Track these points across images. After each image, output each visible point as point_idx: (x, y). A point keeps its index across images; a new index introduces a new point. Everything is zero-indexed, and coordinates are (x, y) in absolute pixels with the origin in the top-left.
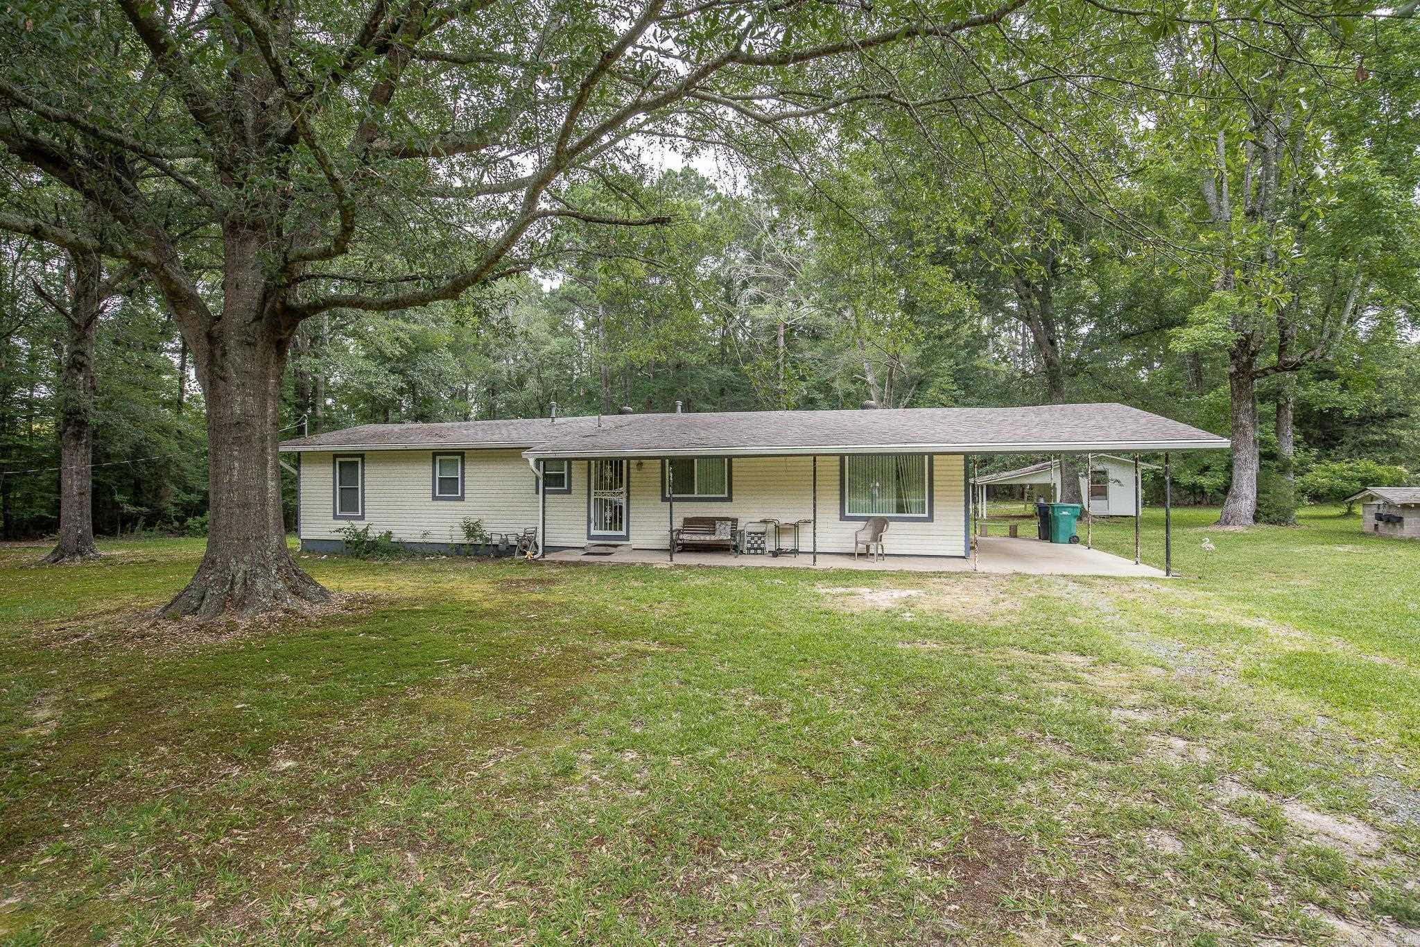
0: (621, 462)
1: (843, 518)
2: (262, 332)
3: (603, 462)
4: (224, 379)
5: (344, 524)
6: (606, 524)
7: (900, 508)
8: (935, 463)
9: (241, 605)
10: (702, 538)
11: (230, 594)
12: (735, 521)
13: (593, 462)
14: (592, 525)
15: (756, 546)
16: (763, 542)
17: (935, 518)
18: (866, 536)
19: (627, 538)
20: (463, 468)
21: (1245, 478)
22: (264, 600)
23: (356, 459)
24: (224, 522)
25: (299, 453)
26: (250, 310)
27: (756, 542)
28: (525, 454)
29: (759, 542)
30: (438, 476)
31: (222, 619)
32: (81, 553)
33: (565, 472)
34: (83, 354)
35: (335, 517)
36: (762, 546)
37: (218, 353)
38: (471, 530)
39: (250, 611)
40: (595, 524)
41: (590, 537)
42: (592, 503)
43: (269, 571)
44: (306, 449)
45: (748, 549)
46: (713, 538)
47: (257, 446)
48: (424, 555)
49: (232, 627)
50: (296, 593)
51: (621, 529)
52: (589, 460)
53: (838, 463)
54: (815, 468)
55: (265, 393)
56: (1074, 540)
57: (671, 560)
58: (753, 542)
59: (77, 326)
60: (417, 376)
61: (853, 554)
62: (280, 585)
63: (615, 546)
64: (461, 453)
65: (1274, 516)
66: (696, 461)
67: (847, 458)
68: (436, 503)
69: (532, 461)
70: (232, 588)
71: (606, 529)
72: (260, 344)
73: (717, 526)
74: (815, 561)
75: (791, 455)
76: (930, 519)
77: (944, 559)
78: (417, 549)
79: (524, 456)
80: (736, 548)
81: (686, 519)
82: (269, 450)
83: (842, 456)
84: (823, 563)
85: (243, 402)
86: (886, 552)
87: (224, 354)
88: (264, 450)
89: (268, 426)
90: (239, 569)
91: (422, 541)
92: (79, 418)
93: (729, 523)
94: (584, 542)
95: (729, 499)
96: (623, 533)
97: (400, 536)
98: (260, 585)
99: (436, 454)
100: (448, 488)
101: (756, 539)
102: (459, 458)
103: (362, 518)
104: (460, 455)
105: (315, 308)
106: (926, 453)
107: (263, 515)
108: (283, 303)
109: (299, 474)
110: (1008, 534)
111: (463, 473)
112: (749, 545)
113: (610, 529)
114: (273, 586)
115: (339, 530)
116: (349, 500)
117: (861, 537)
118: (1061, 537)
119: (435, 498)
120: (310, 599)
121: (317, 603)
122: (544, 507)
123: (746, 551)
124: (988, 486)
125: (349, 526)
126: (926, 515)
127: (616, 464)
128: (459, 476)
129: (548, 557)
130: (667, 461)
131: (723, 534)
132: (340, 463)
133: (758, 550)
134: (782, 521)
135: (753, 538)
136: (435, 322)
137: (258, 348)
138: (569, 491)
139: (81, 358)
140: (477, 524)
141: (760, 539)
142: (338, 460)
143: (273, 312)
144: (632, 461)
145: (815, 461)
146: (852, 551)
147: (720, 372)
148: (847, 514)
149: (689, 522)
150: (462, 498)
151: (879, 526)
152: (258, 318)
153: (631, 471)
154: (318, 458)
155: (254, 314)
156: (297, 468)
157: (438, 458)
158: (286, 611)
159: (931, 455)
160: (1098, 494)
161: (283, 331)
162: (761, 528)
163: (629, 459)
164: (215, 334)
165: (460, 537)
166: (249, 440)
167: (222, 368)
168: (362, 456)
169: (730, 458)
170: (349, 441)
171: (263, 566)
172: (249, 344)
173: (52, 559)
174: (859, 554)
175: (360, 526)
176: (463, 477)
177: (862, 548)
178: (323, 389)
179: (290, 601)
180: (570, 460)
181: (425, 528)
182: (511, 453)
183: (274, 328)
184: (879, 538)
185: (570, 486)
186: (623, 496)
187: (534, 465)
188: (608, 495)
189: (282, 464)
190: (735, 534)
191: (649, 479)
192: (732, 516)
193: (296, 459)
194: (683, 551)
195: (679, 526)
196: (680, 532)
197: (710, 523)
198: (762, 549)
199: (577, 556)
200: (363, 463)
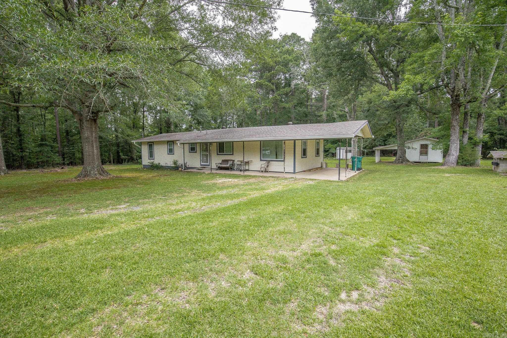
1: (261, 160)
6: (204, 161)
7: (276, 158)
8: (285, 143)
10: (225, 165)
12: (234, 161)
16: (240, 167)
18: (265, 166)
25: (141, 142)
28: (177, 142)
30: (168, 148)
33: (195, 147)
35: (149, 159)
38: (175, 163)
40: (202, 161)
41: (201, 165)
42: (201, 155)
46: (227, 165)
47: (91, 143)
48: (165, 169)
52: (200, 143)
53: (259, 143)
54: (244, 145)
55: (92, 131)
56: (358, 169)
57: (211, 171)
58: (237, 167)
63: (205, 167)
66: (225, 143)
67: (263, 142)
69: (179, 144)
71: (204, 163)
73: (229, 162)
74: (244, 172)
76: (284, 161)
78: (164, 167)
80: (232, 169)
81: (223, 160)
83: (261, 141)
84: (246, 173)
88: (93, 143)
91: (165, 165)
93: (232, 161)
94: (199, 166)
96: (208, 164)
97: (161, 164)
98: (92, 172)
99: (168, 142)
100: (171, 151)
102: (173, 143)
103: (154, 159)
107: (93, 158)
109: (141, 148)
113: (206, 163)
115: (149, 162)
116: (151, 155)
117: (263, 166)
118: (354, 168)
119: (168, 154)
123: (235, 169)
126: (283, 159)
127: (206, 144)
128: (173, 148)
130: (218, 143)
131: (229, 165)
133: (238, 169)
138: (196, 152)
140: (177, 161)
142: (149, 144)
145: (244, 143)
146: (259, 170)
148: (262, 159)
150: (174, 154)
151: (269, 162)
153: (210, 146)
154: (145, 143)
156: (141, 146)
159: (284, 141)
160: (424, 154)
162: (240, 163)
163: (209, 143)
164: (81, 119)
165: (172, 165)
166: (89, 141)
168: (153, 143)
169: (233, 142)
170: (151, 139)
174: (262, 171)
175: (153, 161)
177: (262, 169)
180: (196, 143)
181: (166, 162)
184: (268, 166)
185: (196, 151)
186: (208, 153)
187: (180, 145)
188: (205, 153)
189: (137, 145)
190: (233, 165)
191: (214, 148)
192: (233, 159)
193: (140, 144)
194: (221, 169)
195: (221, 162)
196: (221, 164)
197: (227, 161)
198: (240, 169)
199: (195, 170)
200: (153, 145)
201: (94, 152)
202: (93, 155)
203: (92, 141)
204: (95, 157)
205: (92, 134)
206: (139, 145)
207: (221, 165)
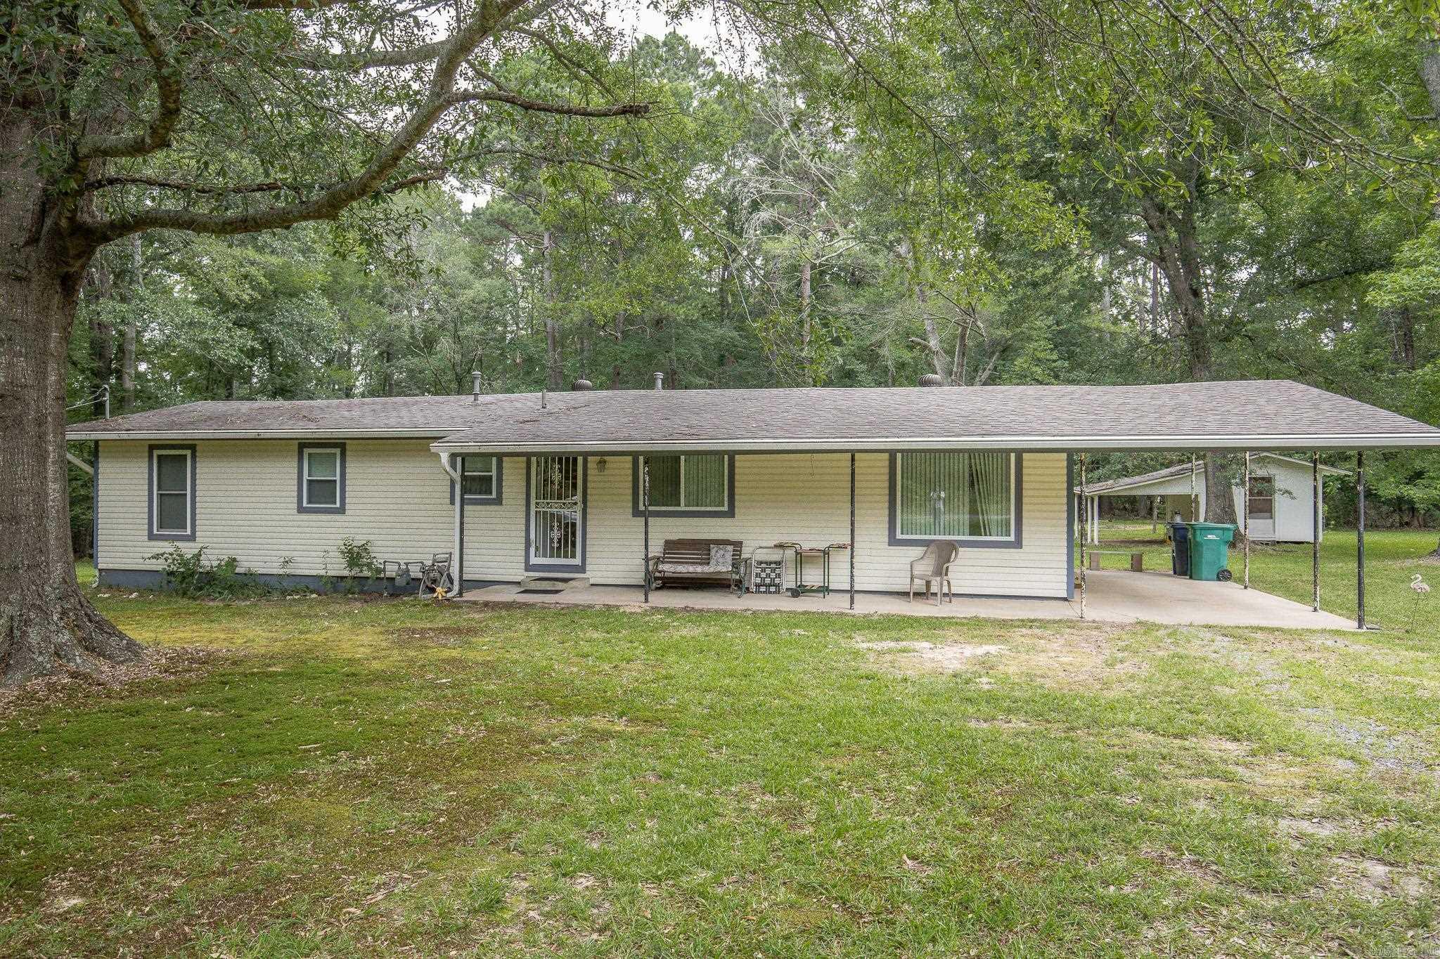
0: (575, 460)
1: (893, 541)
2: (39, 262)
3: (549, 459)
5: (166, 547)
6: (552, 548)
7: (975, 529)
8: (1025, 463)
10: (691, 569)
12: (738, 545)
13: (534, 459)
14: (532, 550)
15: (768, 581)
16: (779, 576)
17: (1024, 543)
18: (925, 567)
19: (582, 568)
20: (343, 467)
22: (40, 659)
23: (183, 452)
25: (97, 442)
26: (20, 228)
27: (768, 576)
28: (434, 446)
29: (773, 575)
30: (306, 477)
33: (494, 473)
35: (151, 537)
36: (777, 581)
38: (354, 556)
40: (537, 549)
41: (529, 567)
42: (533, 519)
43: (46, 615)
44: (107, 437)
45: (758, 586)
46: (706, 569)
47: (32, 430)
48: (284, 592)
50: (90, 649)
51: (573, 556)
52: (528, 456)
53: (887, 463)
54: (853, 470)
55: (45, 352)
56: (1224, 575)
57: (646, 600)
58: (763, 575)
60: (276, 332)
61: (906, 594)
62: (65, 637)
63: (565, 580)
64: (340, 445)
66: (683, 458)
67: (899, 455)
68: (304, 517)
69: (445, 457)
71: (552, 556)
72: (36, 277)
73: (713, 552)
74: (852, 602)
75: (820, 451)
76: (1018, 544)
77: (1037, 602)
78: (273, 582)
79: (433, 450)
80: (739, 583)
81: (667, 542)
82: (51, 437)
83: (892, 453)
84: (864, 606)
85: (10, 364)
86: (954, 590)
88: (41, 437)
89: (49, 401)
91: (281, 572)
93: (730, 548)
94: (519, 574)
95: (731, 513)
96: (577, 561)
97: (246, 564)
98: (34, 636)
99: (303, 445)
100: (322, 496)
101: (768, 571)
102: (338, 451)
103: (192, 538)
104: (339, 446)
105: (124, 226)
106: (1012, 451)
107: (42, 536)
108: (72, 220)
109: (97, 473)
110: (1129, 566)
111: (343, 473)
112: (758, 581)
113: (559, 556)
114: (54, 639)
115: (156, 557)
116: (172, 513)
117: (918, 569)
118: (1205, 570)
119: (301, 510)
120: (110, 658)
121: (122, 662)
122: (462, 523)
123: (753, 589)
124: (1100, 497)
125: (172, 550)
126: (1012, 538)
127: (568, 462)
128: (338, 478)
129: (468, 596)
130: (641, 459)
131: (720, 564)
132: (159, 457)
133: (771, 587)
134: (806, 546)
135: (763, 570)
136: (303, 252)
137: (33, 286)
138: (499, 501)
140: (364, 548)
141: (773, 570)
142: (156, 453)
143: (57, 232)
144: (590, 458)
145: (853, 460)
146: (906, 589)
147: (719, 332)
148: (899, 536)
149: (671, 546)
150: (342, 510)
151: (945, 553)
152: (33, 241)
153: (589, 472)
154: (125, 449)
155: (26, 234)
156: (93, 463)
157: (306, 451)
158: (74, 675)
159: (1020, 453)
160: (1261, 511)
161: (71, 261)
162: (776, 556)
163: (586, 455)
165: (338, 567)
166: (18, 421)
168: (193, 448)
169: (732, 454)
170: (172, 425)
171: (40, 608)
172: (19, 279)
174: (915, 594)
175: (188, 549)
176: (343, 479)
177: (919, 585)
178: (133, 348)
179: (80, 660)
180: (500, 457)
181: (284, 553)
183: (58, 256)
184: (944, 572)
185: (500, 493)
186: (578, 510)
187: (448, 462)
188: (556, 506)
190: (738, 564)
191: (614, 484)
192: (734, 538)
193: (92, 450)
195: (659, 551)
196: (659, 560)
197: (702, 548)
198: (777, 586)
199: (510, 595)
200: (194, 457)
201: (47, 495)
202: (42, 515)
203: (40, 422)
204: (52, 526)
205: (42, 374)
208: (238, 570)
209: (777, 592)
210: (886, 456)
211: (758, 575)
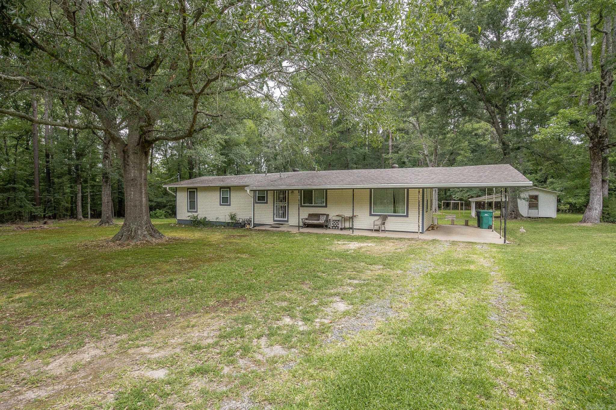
1: (371, 215)
2: (140, 149)
4: (128, 165)
5: (190, 214)
6: (280, 216)
7: (395, 212)
8: (409, 192)
9: (133, 238)
10: (315, 222)
11: (130, 235)
12: (328, 215)
13: (275, 191)
14: (275, 216)
15: (335, 226)
16: (338, 224)
17: (409, 215)
18: (379, 223)
19: (287, 221)
20: (230, 194)
21: (596, 199)
22: (140, 237)
23: (194, 190)
24: (129, 212)
25: (176, 188)
27: (335, 224)
28: (246, 188)
30: (221, 196)
31: (126, 242)
32: (108, 223)
33: (265, 195)
34: (107, 153)
35: (188, 212)
36: (338, 226)
37: (126, 156)
38: (232, 217)
39: (135, 240)
41: (274, 221)
42: (275, 208)
43: (142, 228)
45: (333, 227)
46: (318, 222)
47: (139, 187)
48: (216, 226)
49: (128, 245)
50: (151, 235)
53: (369, 192)
54: (353, 194)
55: (141, 169)
56: (490, 227)
57: (299, 230)
59: (105, 144)
61: (372, 230)
62: (146, 233)
63: (283, 224)
64: (229, 188)
65: (612, 219)
66: (313, 191)
67: (373, 190)
69: (248, 191)
70: (131, 233)
71: (280, 218)
72: (139, 153)
73: (320, 217)
74: (353, 232)
75: (345, 189)
76: (407, 216)
77: (413, 233)
78: (214, 223)
80: (326, 226)
81: (309, 214)
82: (143, 188)
83: (371, 189)
84: (356, 233)
85: (134, 172)
86: (386, 229)
87: (128, 157)
90: (133, 227)
91: (216, 221)
92: (107, 176)
93: (325, 216)
94: (272, 222)
95: (326, 206)
96: (286, 219)
97: (209, 219)
98: (139, 232)
99: (221, 188)
100: (225, 201)
102: (229, 189)
103: (197, 212)
105: (157, 139)
106: (406, 188)
108: (145, 139)
109: (176, 196)
110: (463, 224)
111: (230, 195)
113: (282, 218)
115: (189, 216)
116: (192, 205)
117: (376, 223)
119: (221, 205)
120: (156, 238)
121: (158, 239)
122: (254, 209)
123: (331, 227)
125: (192, 215)
126: (405, 214)
127: (284, 192)
129: (255, 228)
130: (303, 191)
131: (322, 221)
133: (335, 227)
134: (346, 216)
135: (334, 222)
138: (267, 203)
139: (107, 155)
140: (235, 215)
141: (337, 223)
142: (189, 190)
143: (142, 142)
145: (353, 191)
146: (372, 228)
148: (372, 213)
149: (311, 215)
150: (230, 205)
151: (385, 218)
152: (138, 145)
153: (289, 195)
154: (182, 189)
155: (137, 143)
156: (176, 194)
157: (222, 189)
158: (146, 241)
159: (408, 189)
160: (533, 207)
161: (146, 149)
162: (338, 218)
163: (288, 190)
164: (125, 150)
165: (228, 220)
166: (136, 184)
167: (128, 161)
168: (196, 188)
169: (326, 190)
170: (192, 183)
172: (136, 153)
173: (99, 224)
174: (375, 230)
175: (195, 214)
176: (230, 197)
177: (376, 228)
179: (149, 238)
180: (267, 191)
181: (217, 216)
182: (241, 188)
183: (143, 147)
184: (384, 224)
185: (267, 200)
186: (286, 205)
187: (250, 192)
188: (281, 204)
189: (170, 192)
190: (327, 221)
191: (295, 198)
192: (327, 213)
193: (175, 190)
194: (307, 227)
195: (306, 217)
196: (307, 219)
197: (317, 216)
198: (338, 227)
199: (267, 228)
200: (197, 191)
201: (142, 201)
206: (174, 192)
207: (307, 221)
208: (207, 220)
209: (338, 229)
210: (369, 190)
211: (333, 224)
